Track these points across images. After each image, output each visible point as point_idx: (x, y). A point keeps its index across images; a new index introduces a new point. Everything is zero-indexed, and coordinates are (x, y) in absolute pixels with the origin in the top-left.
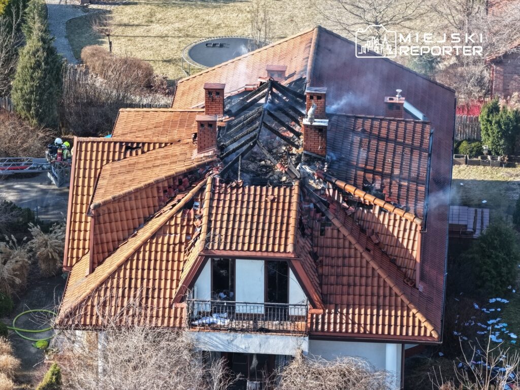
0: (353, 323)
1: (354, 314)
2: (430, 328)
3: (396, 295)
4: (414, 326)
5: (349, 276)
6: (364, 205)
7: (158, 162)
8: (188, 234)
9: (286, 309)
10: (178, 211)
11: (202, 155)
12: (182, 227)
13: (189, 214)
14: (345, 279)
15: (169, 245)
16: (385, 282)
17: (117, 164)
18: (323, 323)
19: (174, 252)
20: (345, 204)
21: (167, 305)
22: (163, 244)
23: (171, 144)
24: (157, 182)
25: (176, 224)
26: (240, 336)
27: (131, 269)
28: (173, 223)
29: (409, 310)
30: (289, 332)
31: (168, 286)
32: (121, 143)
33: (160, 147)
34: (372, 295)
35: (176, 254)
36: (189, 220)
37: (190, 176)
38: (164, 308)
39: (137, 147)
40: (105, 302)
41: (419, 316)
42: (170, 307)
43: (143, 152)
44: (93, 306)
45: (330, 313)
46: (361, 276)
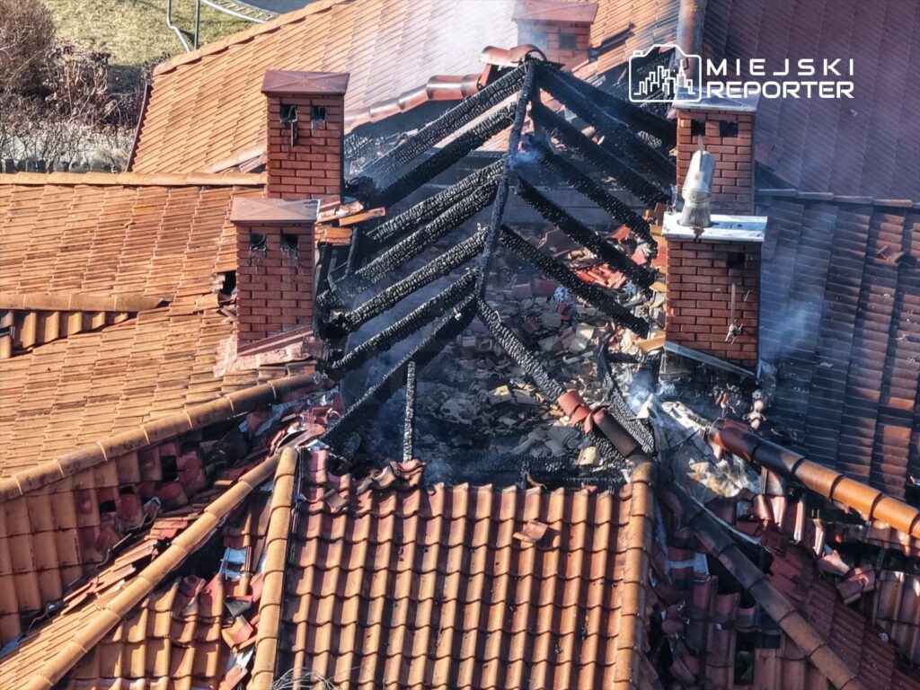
6: (910, 561)
7: (78, 390)
8: (198, 678)
11: (258, 360)
12: (177, 649)
13: (204, 600)
20: (834, 560)
23: (132, 315)
24: (76, 468)
25: (151, 640)
28: (138, 632)
33: (86, 329)
36: (203, 623)
37: (207, 445)
43: (17, 350)
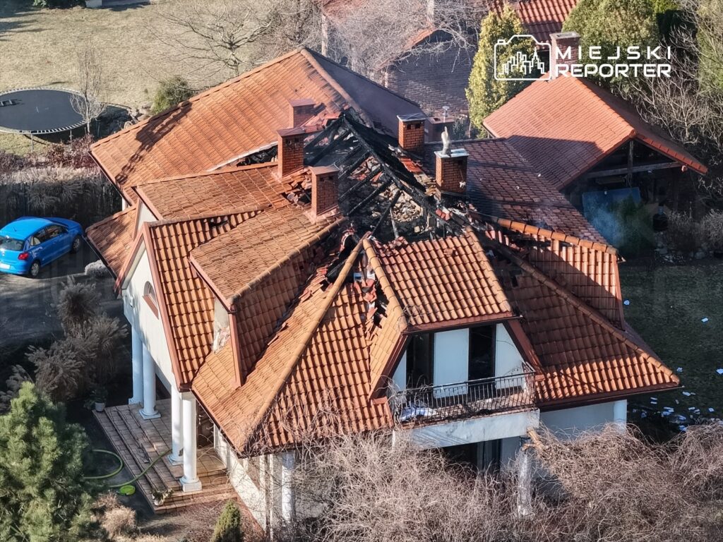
0: (582, 384)
1: (579, 373)
2: (668, 373)
3: (620, 342)
4: (649, 374)
5: (560, 329)
6: (539, 244)
8: (361, 313)
10: (341, 288)
11: (324, 217)
12: (352, 305)
13: (355, 289)
14: (557, 334)
15: (343, 330)
16: (601, 327)
17: (207, 247)
18: (549, 391)
19: (352, 338)
20: (514, 246)
21: (364, 403)
22: (335, 331)
23: (262, 211)
24: (293, 257)
25: (344, 305)
26: (461, 423)
27: (308, 368)
28: (339, 302)
29: (638, 356)
30: (512, 408)
31: (359, 381)
32: (202, 220)
33: (250, 217)
34: (593, 346)
35: (355, 340)
36: (357, 296)
37: (323, 244)
38: (362, 408)
39: (223, 222)
40: (290, 414)
41: (651, 361)
42: (369, 406)
43: (232, 227)
44: (276, 422)
45: (552, 377)
46: (574, 327)
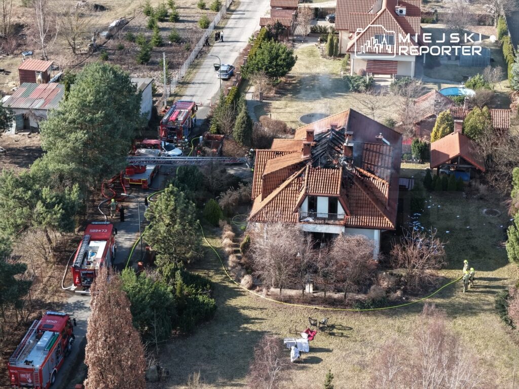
0: (362, 222)
1: (362, 218)
2: (391, 224)
3: (379, 211)
4: (385, 223)
5: (361, 204)
6: (367, 177)
7: (288, 159)
8: (299, 186)
9: (336, 215)
10: (296, 178)
11: (305, 157)
12: (297, 184)
13: (300, 179)
14: (359, 205)
15: (292, 191)
16: (374, 206)
17: (272, 160)
18: (350, 222)
19: (294, 193)
21: (291, 213)
22: (289, 190)
23: (293, 152)
25: (295, 183)
26: (318, 226)
27: (277, 200)
28: (293, 182)
29: (383, 217)
30: (337, 225)
31: (291, 206)
32: (274, 152)
33: (289, 153)
34: (370, 211)
35: (295, 195)
36: (300, 181)
37: (300, 165)
38: (290, 215)
39: (280, 153)
40: (267, 212)
41: (387, 219)
42: (292, 214)
43: (282, 155)
44: (263, 214)
45: (353, 218)
46: (365, 204)
